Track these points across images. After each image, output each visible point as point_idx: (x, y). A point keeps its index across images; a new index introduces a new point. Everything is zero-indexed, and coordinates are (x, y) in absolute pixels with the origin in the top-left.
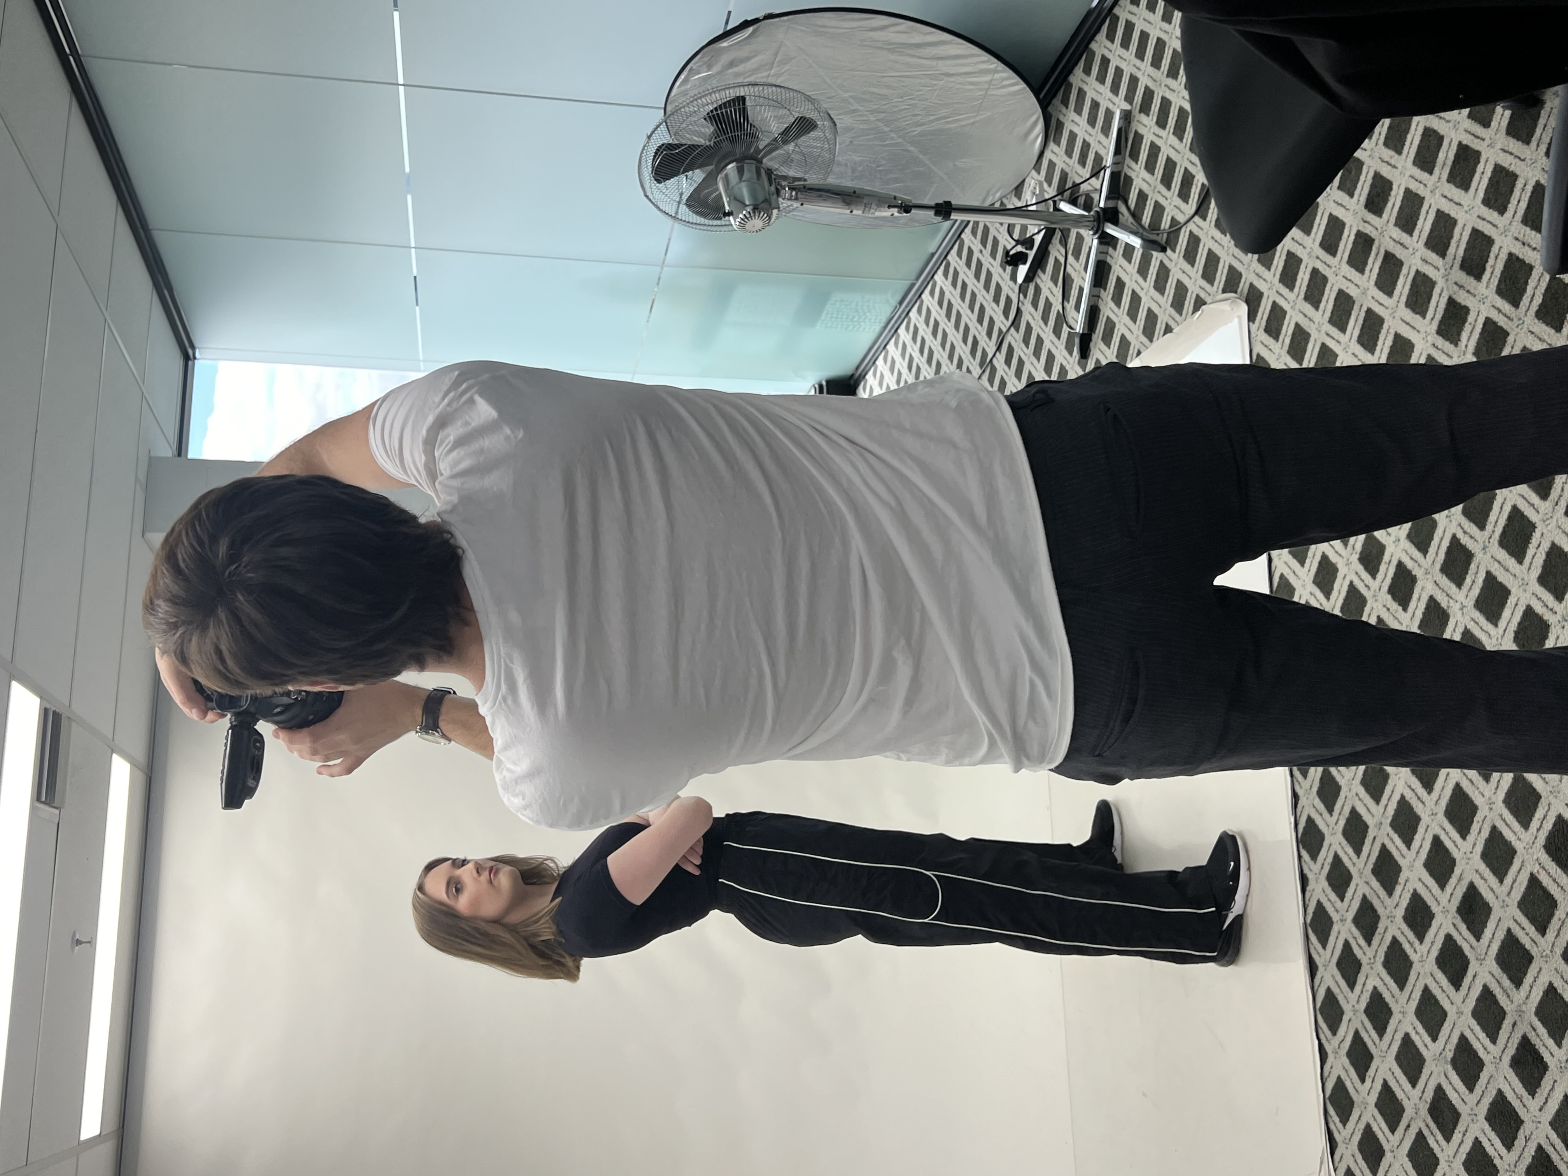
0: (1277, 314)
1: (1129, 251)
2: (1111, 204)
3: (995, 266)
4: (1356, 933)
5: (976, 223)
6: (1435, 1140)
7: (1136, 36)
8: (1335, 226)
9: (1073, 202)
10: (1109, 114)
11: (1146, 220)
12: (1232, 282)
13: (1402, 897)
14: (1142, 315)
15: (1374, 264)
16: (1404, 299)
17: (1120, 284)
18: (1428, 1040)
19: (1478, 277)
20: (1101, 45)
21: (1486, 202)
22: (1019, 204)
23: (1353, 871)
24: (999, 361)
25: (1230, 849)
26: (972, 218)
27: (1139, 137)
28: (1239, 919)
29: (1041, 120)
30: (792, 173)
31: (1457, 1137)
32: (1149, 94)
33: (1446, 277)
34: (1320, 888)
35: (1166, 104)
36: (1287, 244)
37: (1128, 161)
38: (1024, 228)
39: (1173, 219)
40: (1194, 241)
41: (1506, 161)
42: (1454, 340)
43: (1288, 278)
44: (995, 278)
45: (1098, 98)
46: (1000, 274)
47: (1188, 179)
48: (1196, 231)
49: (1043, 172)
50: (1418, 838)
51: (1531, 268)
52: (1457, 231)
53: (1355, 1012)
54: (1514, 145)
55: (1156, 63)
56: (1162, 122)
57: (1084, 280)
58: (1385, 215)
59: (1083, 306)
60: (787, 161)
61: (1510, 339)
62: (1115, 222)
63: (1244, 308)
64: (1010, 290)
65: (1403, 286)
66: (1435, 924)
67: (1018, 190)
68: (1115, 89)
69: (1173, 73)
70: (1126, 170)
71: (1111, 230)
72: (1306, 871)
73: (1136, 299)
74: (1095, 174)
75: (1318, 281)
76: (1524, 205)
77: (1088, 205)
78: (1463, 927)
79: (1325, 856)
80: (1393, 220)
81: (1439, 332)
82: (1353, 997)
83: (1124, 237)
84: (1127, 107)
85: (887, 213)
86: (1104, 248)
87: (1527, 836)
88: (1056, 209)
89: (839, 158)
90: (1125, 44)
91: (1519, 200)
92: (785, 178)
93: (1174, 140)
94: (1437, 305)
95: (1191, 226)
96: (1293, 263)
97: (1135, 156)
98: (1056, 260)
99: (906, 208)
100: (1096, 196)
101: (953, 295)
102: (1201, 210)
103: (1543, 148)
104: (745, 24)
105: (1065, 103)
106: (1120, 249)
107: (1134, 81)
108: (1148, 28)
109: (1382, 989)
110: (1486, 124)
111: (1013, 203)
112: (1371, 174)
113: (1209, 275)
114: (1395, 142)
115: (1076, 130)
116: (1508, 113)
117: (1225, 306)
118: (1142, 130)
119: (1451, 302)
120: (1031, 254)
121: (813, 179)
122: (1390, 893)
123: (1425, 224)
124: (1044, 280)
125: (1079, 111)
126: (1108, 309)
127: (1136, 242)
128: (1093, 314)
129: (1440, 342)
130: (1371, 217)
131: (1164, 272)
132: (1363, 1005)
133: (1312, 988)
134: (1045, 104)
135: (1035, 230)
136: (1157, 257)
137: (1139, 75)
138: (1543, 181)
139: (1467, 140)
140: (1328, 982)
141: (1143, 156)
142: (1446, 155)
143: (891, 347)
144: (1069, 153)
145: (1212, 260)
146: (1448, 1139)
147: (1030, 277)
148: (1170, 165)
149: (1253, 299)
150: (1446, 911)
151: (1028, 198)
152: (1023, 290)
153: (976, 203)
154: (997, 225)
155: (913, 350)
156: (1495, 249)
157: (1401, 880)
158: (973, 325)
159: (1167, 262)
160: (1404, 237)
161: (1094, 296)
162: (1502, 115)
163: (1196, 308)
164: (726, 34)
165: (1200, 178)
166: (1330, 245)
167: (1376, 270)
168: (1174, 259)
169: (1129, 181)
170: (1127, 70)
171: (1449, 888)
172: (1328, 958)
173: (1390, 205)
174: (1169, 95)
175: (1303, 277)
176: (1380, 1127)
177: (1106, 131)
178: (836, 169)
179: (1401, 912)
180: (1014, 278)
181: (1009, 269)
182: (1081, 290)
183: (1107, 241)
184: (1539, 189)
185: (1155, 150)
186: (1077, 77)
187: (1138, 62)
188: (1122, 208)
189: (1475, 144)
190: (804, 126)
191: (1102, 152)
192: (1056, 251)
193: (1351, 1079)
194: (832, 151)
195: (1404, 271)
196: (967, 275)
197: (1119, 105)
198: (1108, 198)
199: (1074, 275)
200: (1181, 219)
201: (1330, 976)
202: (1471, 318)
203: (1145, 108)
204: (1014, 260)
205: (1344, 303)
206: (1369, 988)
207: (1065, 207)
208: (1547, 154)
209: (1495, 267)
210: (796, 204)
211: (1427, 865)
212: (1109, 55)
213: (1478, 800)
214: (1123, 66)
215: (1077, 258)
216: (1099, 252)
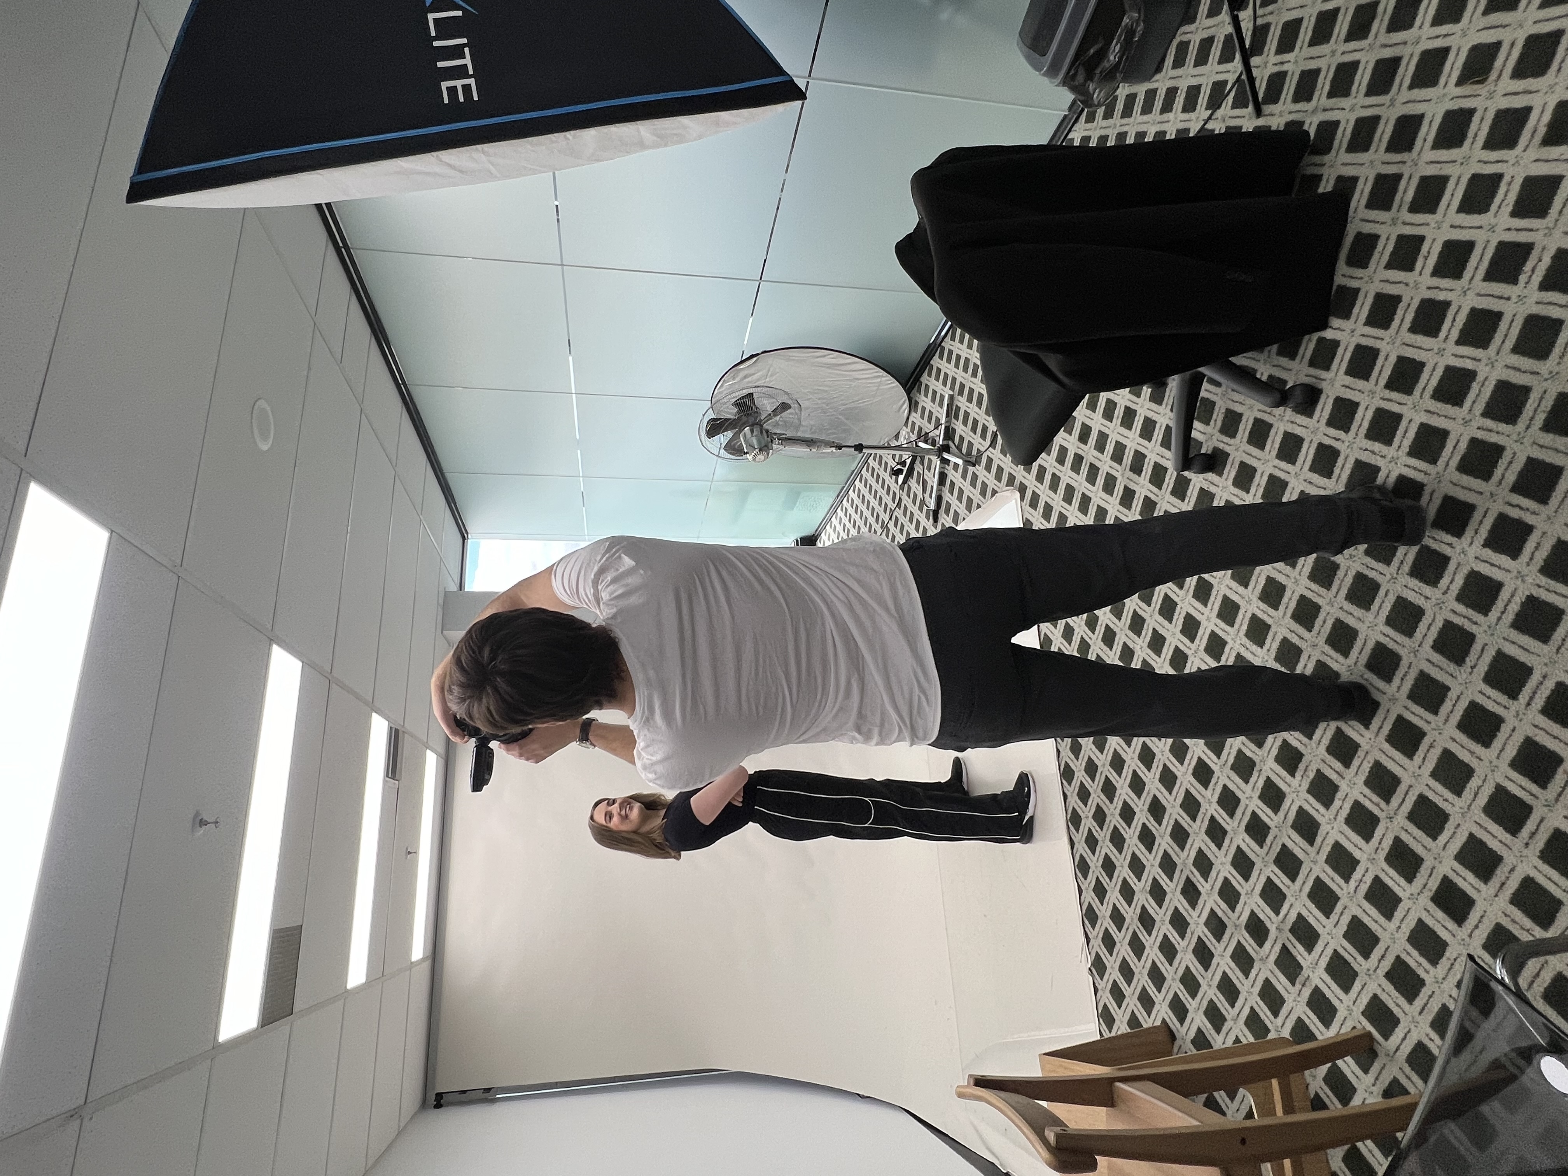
0: (1035, 498)
1: (956, 466)
2: (945, 442)
3: (886, 476)
4: (1095, 824)
5: (876, 454)
6: (1143, 935)
7: (954, 357)
8: (1063, 451)
9: (926, 442)
10: (942, 397)
11: (964, 450)
12: (1011, 480)
13: (1118, 803)
14: (965, 499)
15: (1084, 470)
16: (1101, 487)
17: (952, 484)
18: (1136, 881)
19: (1139, 474)
20: (936, 362)
21: (1141, 436)
22: (897, 444)
23: (1091, 791)
24: (891, 525)
25: (1025, 781)
26: (873, 451)
27: (958, 409)
28: (1032, 818)
29: (907, 402)
30: (778, 432)
31: (1154, 933)
32: (962, 386)
33: (1123, 475)
34: (1074, 801)
35: (971, 391)
36: (1039, 461)
37: (953, 420)
38: (901, 456)
39: (978, 449)
40: (990, 461)
41: (1150, 415)
42: (1129, 507)
43: (1040, 478)
44: (887, 483)
45: (936, 389)
46: (890, 481)
47: (985, 429)
48: (991, 456)
49: (909, 427)
50: (1124, 771)
51: (1166, 469)
52: (1127, 451)
53: (1096, 867)
54: (1154, 406)
55: (965, 370)
56: (970, 400)
57: (934, 482)
58: (1089, 444)
59: (934, 495)
60: (777, 425)
61: (1158, 506)
62: (948, 452)
63: (1018, 495)
64: (895, 488)
65: (1100, 480)
66: (1136, 818)
67: (897, 437)
68: (945, 384)
69: (974, 375)
70: (952, 425)
71: (946, 456)
72: (1066, 791)
73: (961, 492)
74: (936, 428)
75: (1055, 479)
76: (1161, 437)
77: (934, 443)
78: (1151, 819)
79: (1076, 783)
80: (1093, 447)
81: (1120, 504)
82: (1095, 859)
83: (953, 459)
84: (951, 393)
85: (829, 450)
86: (943, 465)
87: (1182, 769)
88: (917, 446)
89: (803, 423)
90: (949, 361)
91: (1158, 434)
92: (775, 434)
93: (976, 409)
94: (1119, 490)
95: (988, 453)
96: (1042, 470)
97: (957, 418)
98: (918, 472)
99: (839, 447)
100: (937, 439)
101: (865, 491)
102: (993, 444)
103: (1169, 407)
104: (752, 357)
105: (919, 391)
106: (952, 464)
107: (954, 379)
108: (960, 353)
109: (1109, 854)
110: (1139, 396)
111: (894, 443)
112: (1080, 423)
113: (998, 478)
114: (1092, 406)
115: (925, 405)
116: (1150, 390)
117: (1008, 494)
118: (959, 405)
119: (1126, 488)
120: (905, 469)
121: (789, 434)
122: (1111, 802)
123: (1110, 448)
124: (913, 482)
125: (926, 396)
126: (947, 496)
127: (960, 462)
128: (939, 499)
129: (1121, 508)
130: (1082, 446)
131: (975, 477)
132: (1100, 863)
133: (1072, 854)
134: (908, 393)
135: (907, 457)
136: (971, 469)
137: (956, 376)
138: (1171, 425)
139: (1130, 404)
140: (1081, 851)
141: (961, 417)
142: (1119, 412)
143: (833, 519)
144: (922, 417)
145: (1000, 470)
146: (1150, 934)
147: (905, 481)
148: (975, 422)
149: (1022, 489)
150: (1141, 811)
151: (902, 440)
152: (902, 488)
153: (875, 444)
154: (886, 455)
155: (845, 520)
156: (1147, 460)
157: (1117, 794)
158: (877, 507)
159: (976, 472)
160: (1099, 455)
161: (939, 490)
162: (1146, 391)
163: (993, 495)
164: (742, 362)
165: (992, 427)
166: (1061, 460)
167: (1086, 473)
168: (980, 470)
169: (954, 431)
170: (951, 375)
171: (1143, 798)
172: (1080, 838)
173: (1091, 439)
174: (973, 386)
175: (1048, 477)
176: (1113, 929)
177: (941, 405)
178: (802, 429)
179: (1118, 811)
180: (897, 482)
181: (894, 477)
182: (932, 487)
183: (945, 462)
184: (1168, 429)
185: (967, 414)
186: (925, 379)
187: (956, 370)
188: (951, 444)
189: (1133, 406)
190: (785, 407)
191: (939, 416)
192: (918, 468)
193: (1096, 904)
194: (800, 419)
195: (1100, 473)
196: (872, 481)
197: (947, 392)
198: (944, 440)
199: (928, 480)
200: (983, 449)
201: (1082, 848)
202: (1136, 496)
203: (961, 393)
204: (897, 473)
205: (1070, 492)
206: (1103, 854)
207: (921, 444)
208: (1172, 410)
209: (1148, 470)
210: (781, 447)
211: (1130, 786)
212: (940, 367)
213: (1155, 750)
214: (948, 372)
215: (929, 470)
216: (941, 468)
